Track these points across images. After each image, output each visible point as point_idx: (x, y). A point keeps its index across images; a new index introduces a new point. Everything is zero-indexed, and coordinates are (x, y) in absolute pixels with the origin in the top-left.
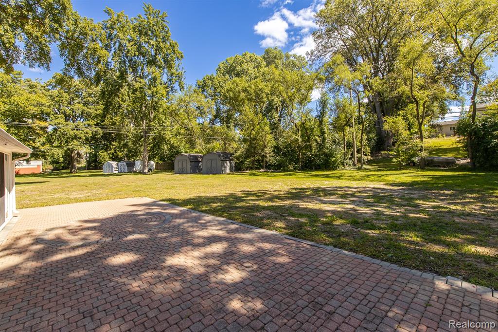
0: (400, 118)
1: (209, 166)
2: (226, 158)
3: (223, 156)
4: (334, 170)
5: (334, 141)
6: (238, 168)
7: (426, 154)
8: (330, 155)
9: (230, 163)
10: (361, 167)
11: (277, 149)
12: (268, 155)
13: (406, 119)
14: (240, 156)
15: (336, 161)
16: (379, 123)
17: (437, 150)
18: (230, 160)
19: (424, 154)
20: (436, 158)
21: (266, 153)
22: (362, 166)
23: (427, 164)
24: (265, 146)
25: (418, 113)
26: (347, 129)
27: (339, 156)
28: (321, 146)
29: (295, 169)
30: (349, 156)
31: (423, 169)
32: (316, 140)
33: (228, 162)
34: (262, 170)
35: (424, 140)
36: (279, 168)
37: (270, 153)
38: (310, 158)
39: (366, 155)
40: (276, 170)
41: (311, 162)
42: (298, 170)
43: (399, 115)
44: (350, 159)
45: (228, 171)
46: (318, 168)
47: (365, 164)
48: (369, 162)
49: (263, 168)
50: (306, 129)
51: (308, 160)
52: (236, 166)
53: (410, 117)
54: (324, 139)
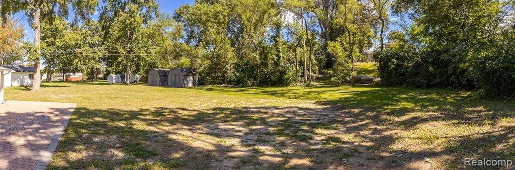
0: (338, 43)
1: (173, 80)
2: (189, 73)
3: (186, 71)
4: (286, 86)
5: (289, 60)
6: (201, 83)
7: (355, 73)
8: (283, 73)
9: (193, 78)
10: (309, 84)
11: (237, 67)
12: (229, 71)
13: (342, 44)
14: (203, 72)
15: (288, 78)
16: (325, 47)
17: (365, 71)
18: (193, 75)
19: (354, 74)
20: (363, 77)
21: (228, 70)
22: (310, 82)
23: (356, 82)
24: (227, 63)
25: (350, 41)
26: (299, 50)
27: (291, 74)
28: (277, 64)
29: (253, 85)
30: (300, 74)
31: (353, 86)
32: (273, 59)
33: (191, 77)
34: (223, 85)
35: (354, 63)
36: (239, 83)
37: (231, 69)
38: (266, 74)
39: (315, 73)
40: (236, 85)
41: (267, 78)
42: (256, 86)
43: (337, 41)
44: (301, 76)
45: (190, 85)
46: (274, 84)
47: (313, 81)
48: (318, 79)
49: (224, 84)
50: (263, 48)
51: (265, 77)
52: (199, 81)
53: (345, 43)
54: (279, 57)
